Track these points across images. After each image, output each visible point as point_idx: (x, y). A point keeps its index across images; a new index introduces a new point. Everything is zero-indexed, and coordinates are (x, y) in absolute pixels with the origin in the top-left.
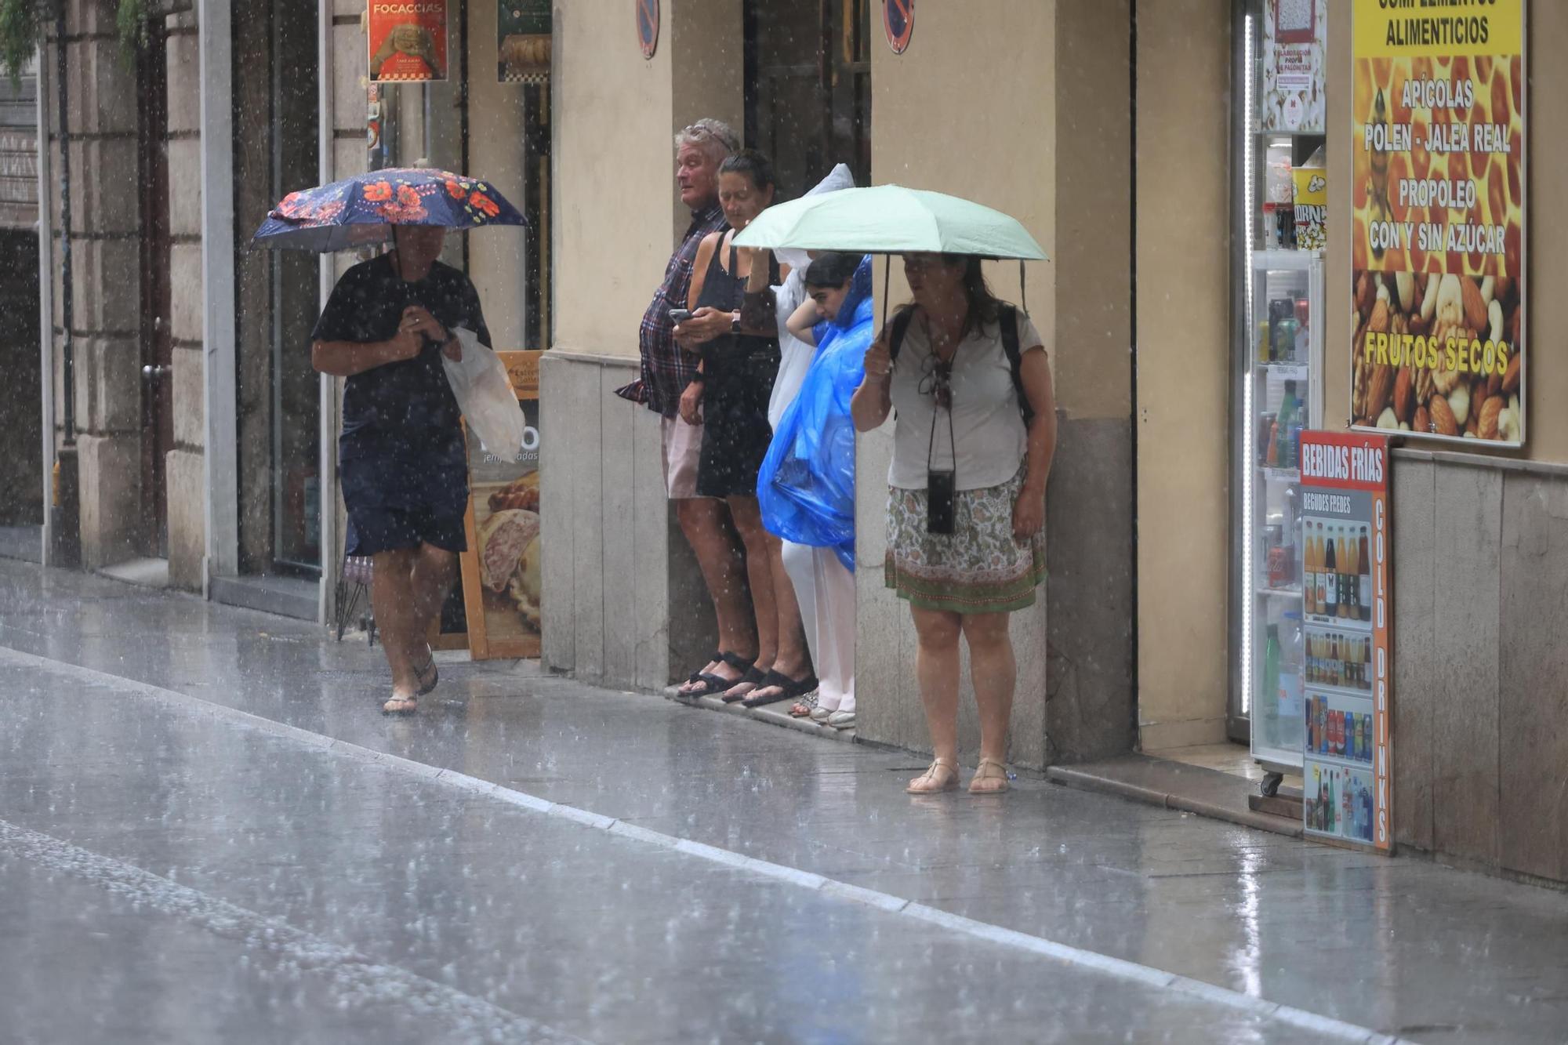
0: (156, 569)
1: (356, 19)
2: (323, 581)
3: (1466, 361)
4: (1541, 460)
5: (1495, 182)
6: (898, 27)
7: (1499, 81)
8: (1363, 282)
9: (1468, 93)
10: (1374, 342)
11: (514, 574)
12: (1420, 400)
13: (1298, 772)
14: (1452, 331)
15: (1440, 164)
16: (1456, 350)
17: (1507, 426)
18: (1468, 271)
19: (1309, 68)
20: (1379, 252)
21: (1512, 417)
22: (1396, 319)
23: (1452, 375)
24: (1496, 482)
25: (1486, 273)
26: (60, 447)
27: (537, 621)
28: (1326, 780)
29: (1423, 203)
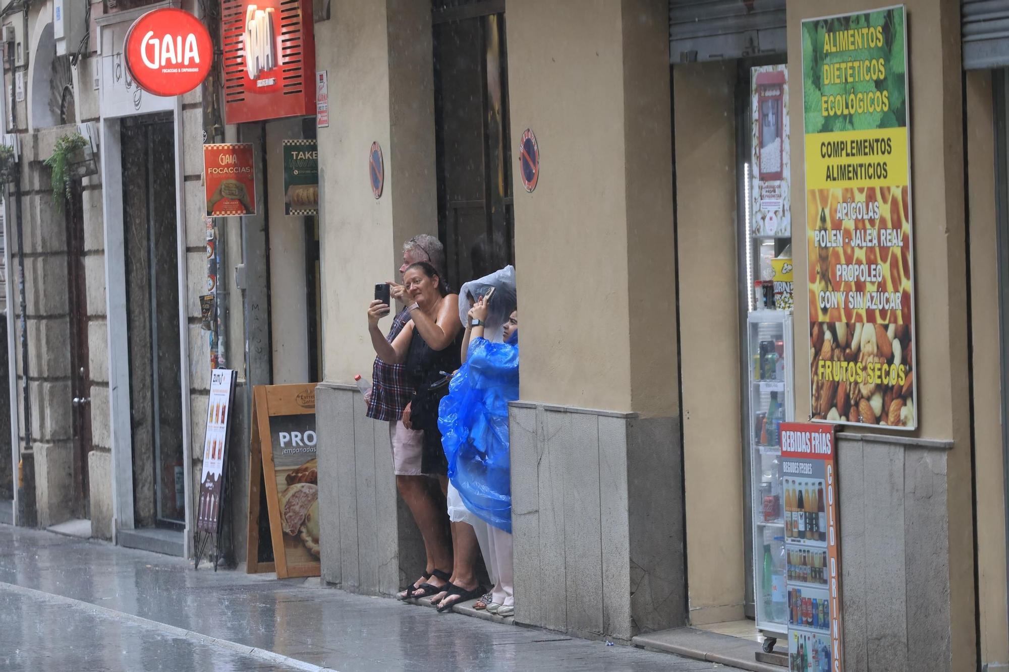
0: (82, 527)
1: (198, 177)
2: (186, 531)
3: (880, 377)
4: (927, 438)
5: (894, 265)
6: (529, 176)
7: (894, 202)
8: (816, 329)
9: (876, 209)
10: (823, 366)
11: (303, 524)
12: (852, 402)
13: (785, 637)
14: (870, 359)
15: (860, 254)
16: (873, 370)
17: (906, 417)
18: (879, 321)
19: (780, 196)
20: (825, 310)
21: (908, 411)
22: (837, 352)
23: (871, 386)
24: (900, 451)
25: (890, 322)
26: (23, 451)
27: (318, 553)
28: (802, 641)
29: (851, 279)
